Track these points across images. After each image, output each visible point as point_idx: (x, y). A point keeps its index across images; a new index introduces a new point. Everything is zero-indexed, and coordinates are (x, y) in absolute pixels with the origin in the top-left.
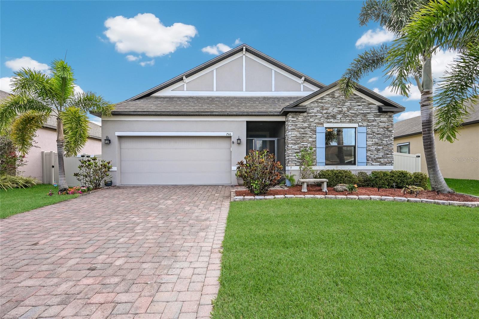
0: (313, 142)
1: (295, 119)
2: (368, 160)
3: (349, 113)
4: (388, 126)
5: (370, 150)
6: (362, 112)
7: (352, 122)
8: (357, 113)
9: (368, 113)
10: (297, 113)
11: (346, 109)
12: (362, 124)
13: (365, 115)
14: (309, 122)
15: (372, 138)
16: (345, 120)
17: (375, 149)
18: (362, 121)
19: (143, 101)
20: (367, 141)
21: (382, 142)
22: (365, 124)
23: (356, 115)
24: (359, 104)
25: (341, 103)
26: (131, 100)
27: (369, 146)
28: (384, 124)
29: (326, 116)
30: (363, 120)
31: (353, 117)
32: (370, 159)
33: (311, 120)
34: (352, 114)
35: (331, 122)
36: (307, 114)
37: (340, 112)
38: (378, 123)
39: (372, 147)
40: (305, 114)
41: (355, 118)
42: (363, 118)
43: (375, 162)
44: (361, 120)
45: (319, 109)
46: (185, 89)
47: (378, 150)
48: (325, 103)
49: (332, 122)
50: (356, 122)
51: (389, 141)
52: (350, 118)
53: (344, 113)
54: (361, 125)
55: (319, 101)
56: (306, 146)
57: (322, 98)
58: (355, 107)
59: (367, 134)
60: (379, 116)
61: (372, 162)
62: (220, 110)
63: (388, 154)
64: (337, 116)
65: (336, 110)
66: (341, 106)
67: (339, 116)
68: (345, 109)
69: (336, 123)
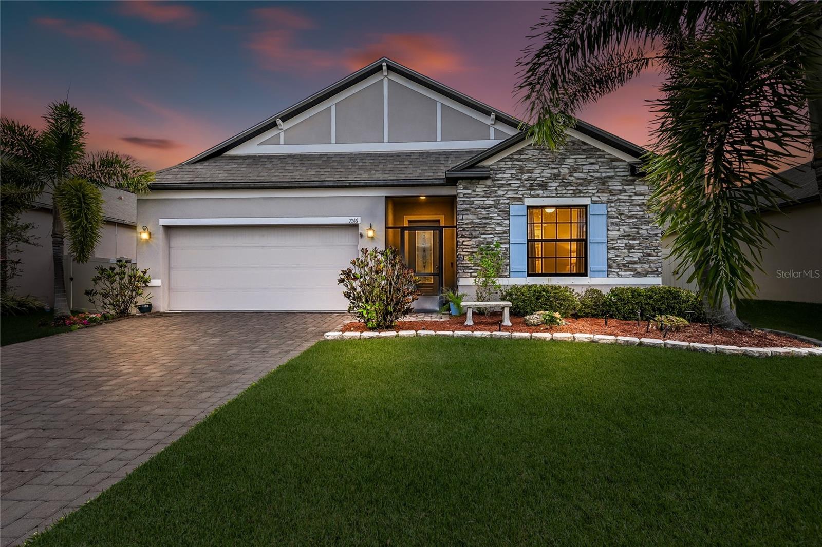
0: (504, 233)
1: (469, 192)
2: (610, 266)
3: (572, 178)
5: (614, 248)
6: (598, 175)
7: (578, 195)
8: (589, 178)
9: (610, 177)
10: (473, 181)
11: (567, 171)
12: (597, 199)
13: (603, 181)
14: (496, 196)
15: (617, 225)
16: (564, 192)
17: (624, 245)
18: (597, 192)
19: (207, 164)
20: (608, 230)
21: (638, 233)
22: (604, 198)
23: (586, 182)
24: (592, 160)
25: (558, 159)
26: (188, 163)
27: (612, 240)
28: (642, 197)
29: (527, 184)
30: (600, 191)
31: (581, 185)
32: (615, 265)
33: (500, 193)
34: (578, 181)
35: (538, 195)
36: (493, 181)
37: (555, 177)
38: (630, 196)
39: (619, 241)
40: (489, 182)
41: (585, 188)
42: (600, 187)
43: (626, 271)
44: (595, 191)
45: (514, 172)
46: (282, 141)
47: (630, 248)
48: (527, 160)
49: (541, 195)
50: (587, 195)
51: (653, 230)
52: (574, 188)
53: (563, 178)
54: (597, 201)
55: (515, 157)
56: (490, 240)
57: (520, 152)
58: (584, 167)
59: (609, 217)
60: (632, 183)
61: (618, 270)
62: (337, 177)
63: (650, 255)
64: (550, 184)
65: (547, 173)
66: (557, 166)
67: (554, 184)
68: (564, 171)
69: (547, 197)
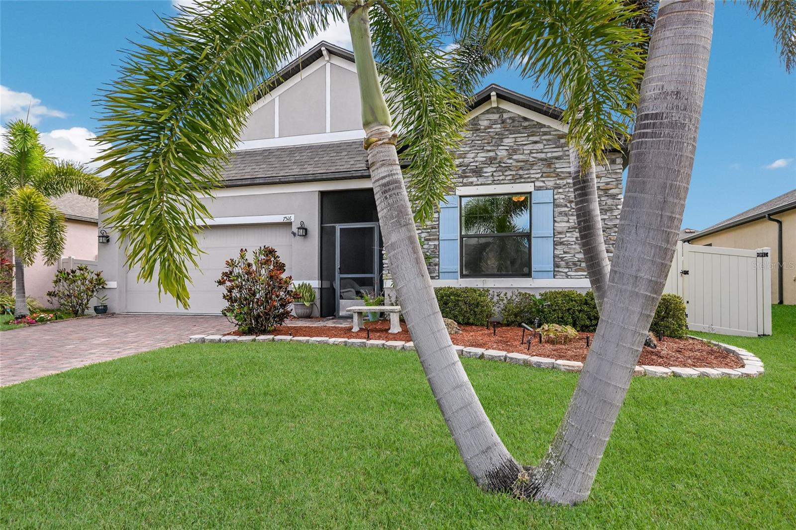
0: (433, 228)
2: (556, 265)
3: (511, 161)
4: (607, 183)
5: (561, 243)
6: (543, 156)
7: (518, 181)
8: (531, 159)
9: (557, 158)
11: (505, 153)
12: (542, 184)
13: (549, 162)
15: (566, 215)
16: (501, 178)
17: (574, 239)
18: (542, 176)
20: (555, 221)
22: (550, 183)
23: (528, 165)
24: (535, 139)
25: (494, 141)
27: (560, 233)
29: (459, 171)
30: (544, 175)
31: (521, 168)
32: (563, 264)
34: (519, 164)
35: (472, 183)
37: (491, 161)
39: (568, 235)
41: (526, 172)
42: (545, 170)
43: (576, 271)
44: (539, 175)
48: (459, 143)
49: (474, 183)
50: (529, 180)
51: (611, 220)
52: (514, 173)
53: (500, 162)
54: (541, 187)
58: (525, 148)
59: (556, 205)
61: (566, 270)
64: (485, 170)
65: (482, 156)
66: (493, 148)
67: (490, 169)
68: (502, 153)
69: (481, 185)
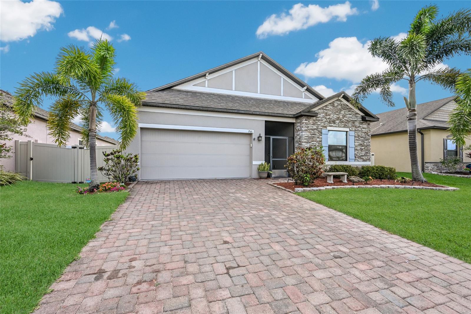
0: (320, 142)
1: (307, 122)
2: (355, 157)
3: (343, 120)
4: (367, 131)
5: (357, 150)
6: (352, 119)
7: (345, 127)
8: (349, 120)
9: (356, 121)
10: (309, 117)
11: (342, 116)
13: (354, 122)
14: (317, 125)
15: (358, 140)
16: (341, 125)
17: (360, 149)
19: (166, 93)
20: (355, 142)
21: (364, 144)
22: (354, 129)
24: (350, 113)
25: (339, 111)
26: (153, 91)
27: (356, 146)
28: (365, 130)
29: (328, 120)
32: (357, 156)
33: (319, 123)
34: (346, 121)
35: (332, 126)
36: (316, 118)
37: (338, 118)
38: (362, 129)
39: (358, 147)
40: (314, 118)
41: (347, 124)
43: (360, 159)
44: (351, 126)
45: (324, 115)
46: (206, 86)
47: (362, 150)
48: (328, 110)
50: (348, 127)
52: (344, 124)
53: (340, 119)
54: (351, 130)
55: (324, 108)
56: (315, 144)
57: (326, 106)
58: (347, 115)
59: (355, 137)
60: (362, 124)
61: (358, 159)
62: (244, 109)
63: (367, 153)
64: (336, 121)
65: (335, 116)
66: (338, 114)
67: (338, 122)
69: (335, 127)
